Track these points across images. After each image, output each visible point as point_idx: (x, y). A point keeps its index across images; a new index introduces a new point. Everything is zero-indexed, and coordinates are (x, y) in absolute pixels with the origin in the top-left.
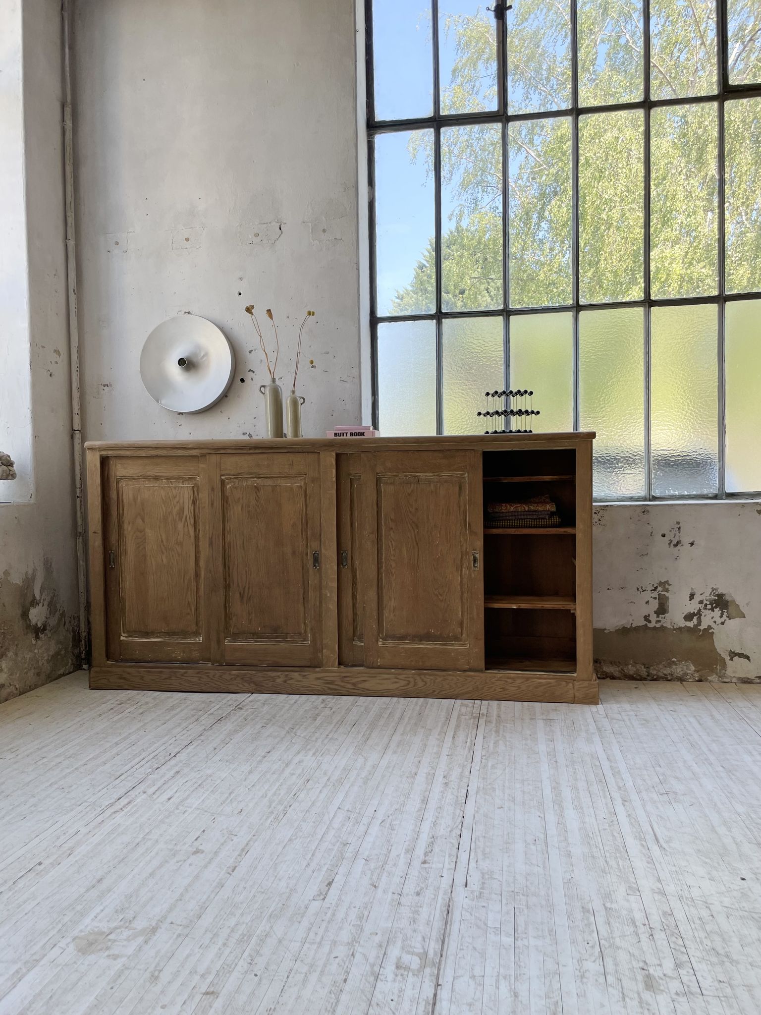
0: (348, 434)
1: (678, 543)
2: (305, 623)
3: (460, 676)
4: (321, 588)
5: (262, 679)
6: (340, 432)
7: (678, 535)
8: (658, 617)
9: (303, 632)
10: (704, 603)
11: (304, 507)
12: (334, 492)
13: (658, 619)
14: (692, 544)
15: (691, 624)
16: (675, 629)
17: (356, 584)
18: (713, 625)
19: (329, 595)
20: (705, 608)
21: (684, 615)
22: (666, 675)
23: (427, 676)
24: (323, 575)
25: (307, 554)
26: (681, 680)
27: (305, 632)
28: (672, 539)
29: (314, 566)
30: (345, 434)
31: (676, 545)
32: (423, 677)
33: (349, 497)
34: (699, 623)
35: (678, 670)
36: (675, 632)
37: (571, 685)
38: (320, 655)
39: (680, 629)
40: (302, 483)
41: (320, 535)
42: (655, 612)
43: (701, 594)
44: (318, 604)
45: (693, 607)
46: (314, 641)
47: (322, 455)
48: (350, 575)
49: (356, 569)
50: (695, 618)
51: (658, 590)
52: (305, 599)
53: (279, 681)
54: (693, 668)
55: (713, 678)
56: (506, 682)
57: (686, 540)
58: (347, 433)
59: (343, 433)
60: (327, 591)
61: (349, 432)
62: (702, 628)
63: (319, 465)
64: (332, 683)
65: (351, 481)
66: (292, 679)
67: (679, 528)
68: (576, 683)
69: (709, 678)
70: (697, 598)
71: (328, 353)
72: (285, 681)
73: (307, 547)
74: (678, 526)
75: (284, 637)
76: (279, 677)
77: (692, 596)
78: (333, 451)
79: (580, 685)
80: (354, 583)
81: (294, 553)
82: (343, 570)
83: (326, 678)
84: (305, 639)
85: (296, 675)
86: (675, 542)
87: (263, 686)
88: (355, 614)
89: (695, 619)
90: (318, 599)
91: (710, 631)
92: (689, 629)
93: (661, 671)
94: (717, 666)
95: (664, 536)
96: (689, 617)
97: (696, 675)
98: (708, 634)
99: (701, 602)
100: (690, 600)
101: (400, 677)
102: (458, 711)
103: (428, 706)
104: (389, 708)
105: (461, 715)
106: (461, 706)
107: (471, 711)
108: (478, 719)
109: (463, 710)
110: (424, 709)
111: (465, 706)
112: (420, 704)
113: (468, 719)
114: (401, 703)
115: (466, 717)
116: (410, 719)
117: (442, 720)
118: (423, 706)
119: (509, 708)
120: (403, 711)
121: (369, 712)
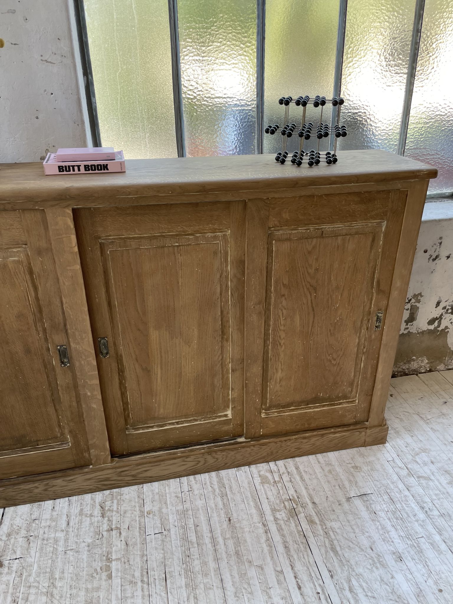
0: (82, 168)
1: (437, 257)
2: (59, 426)
3: (254, 446)
4: (76, 386)
5: (14, 493)
6: (67, 164)
7: (438, 250)
8: (407, 325)
9: (59, 435)
10: (447, 308)
11: (32, 289)
12: (78, 267)
13: (407, 327)
14: (448, 257)
15: (432, 327)
16: (418, 333)
17: (123, 372)
18: (450, 326)
19: (89, 394)
20: (447, 313)
21: (429, 320)
22: (403, 370)
23: (219, 453)
24: (78, 374)
25: (48, 349)
26: (416, 372)
27: (62, 434)
28: (433, 254)
29: (62, 363)
30: (76, 168)
31: (434, 260)
32: (214, 455)
33: (100, 269)
34: (439, 326)
35: (414, 365)
36: (418, 335)
37: (364, 433)
38: (86, 455)
39: (423, 332)
40: (22, 256)
41: (65, 325)
42: (405, 321)
43: (446, 301)
44: (74, 404)
45: (436, 313)
46: (76, 443)
47: (49, 214)
48: (114, 365)
49: (121, 356)
50: (437, 322)
51: (411, 302)
52: (56, 401)
53: (36, 491)
54: (427, 361)
55: (441, 367)
56: (302, 442)
57: (444, 254)
58: (79, 167)
59: (73, 167)
60: (87, 391)
61: (82, 164)
62: (440, 329)
63: (46, 228)
64: (107, 479)
65: (102, 246)
66: (54, 486)
67: (441, 243)
68: (368, 431)
69: (438, 367)
70: (442, 305)
71: (14, 12)
72: (46, 490)
73: (46, 340)
74: (440, 241)
75: (34, 445)
76: (39, 487)
77: (438, 304)
78: (67, 206)
79: (371, 432)
80: (121, 372)
81: (28, 351)
82: (103, 359)
83: (98, 477)
84: (63, 441)
85: (59, 482)
86: (434, 257)
87: (17, 499)
88: (125, 404)
89: (436, 324)
90: (74, 399)
91: (446, 331)
92: (430, 332)
93: (401, 367)
94: (446, 358)
95: (426, 252)
96: (431, 322)
97: (428, 365)
98: (444, 333)
99: (444, 308)
100: (436, 307)
101: (188, 459)
102: (266, 501)
103: (228, 493)
104: (188, 510)
105: (274, 510)
106: (262, 483)
107: (278, 494)
108: (296, 517)
109: (269, 494)
110: (228, 503)
111: (267, 483)
112: (217, 490)
113: (286, 519)
114: (196, 492)
115: (282, 515)
116: (225, 539)
117: (261, 530)
118: (223, 495)
119: (310, 474)
120: (207, 517)
121: (169, 530)
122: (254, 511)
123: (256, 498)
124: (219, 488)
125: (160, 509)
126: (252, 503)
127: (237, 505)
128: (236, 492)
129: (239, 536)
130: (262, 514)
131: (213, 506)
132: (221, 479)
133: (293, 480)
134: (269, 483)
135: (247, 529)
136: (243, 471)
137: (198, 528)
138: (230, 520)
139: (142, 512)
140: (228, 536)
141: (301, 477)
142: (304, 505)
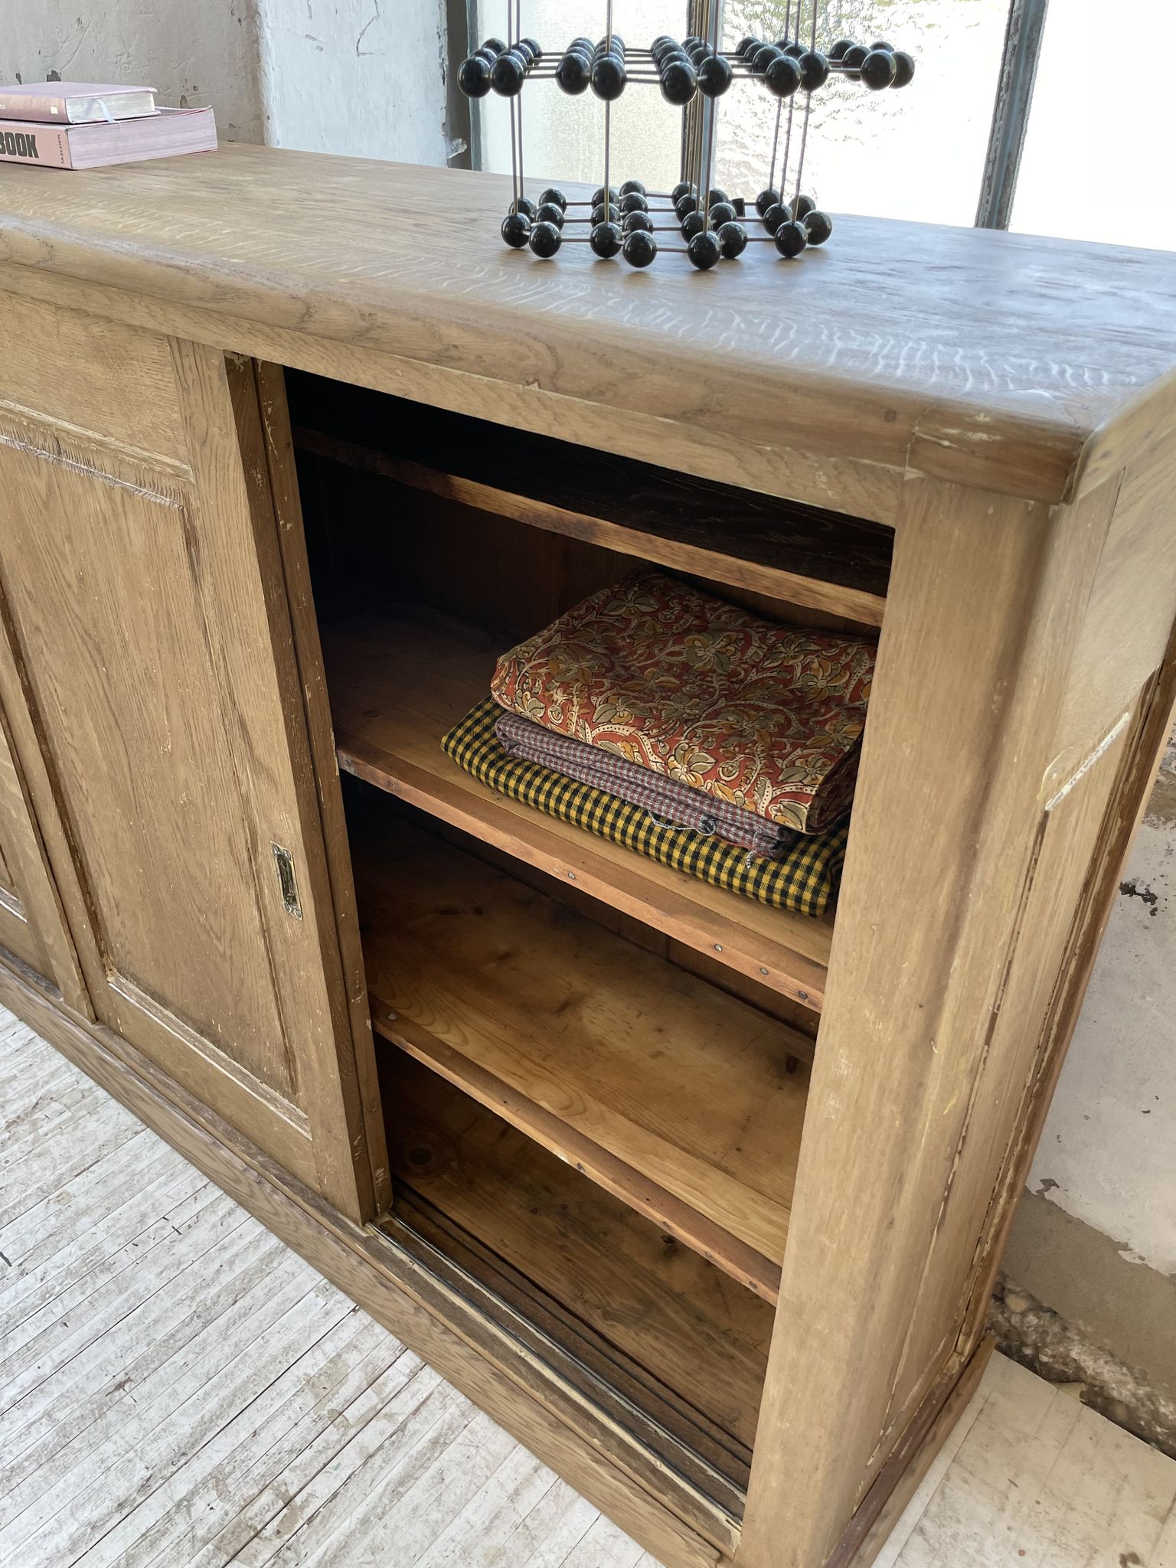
27: (12, 882)
38: (52, 965)
46: (32, 920)
102: (244, 1435)
103: (222, 1321)
104: (109, 1269)
105: (217, 1479)
106: (310, 1383)
107: (291, 1451)
108: (226, 1558)
109: (279, 1427)
110: (180, 1344)
111: (316, 1396)
112: (213, 1291)
113: (200, 1532)
114: (181, 1248)
115: (210, 1511)
116: (48, 1414)
117: (122, 1488)
118: (205, 1317)
119: (438, 1500)
120: (106, 1325)
121: (23, 1273)
122: (185, 1427)
123: (238, 1401)
124: (227, 1289)
125: (85, 1212)
126: (212, 1404)
127: (186, 1369)
128: (234, 1340)
129: (76, 1444)
130: (183, 1455)
131: (153, 1316)
132: (262, 1270)
133: (378, 1460)
134: (320, 1401)
135: (108, 1448)
136: (328, 1306)
137: (59, 1329)
138: (120, 1386)
139: (58, 1183)
140: (61, 1415)
141: (404, 1481)
142: (289, 1554)
